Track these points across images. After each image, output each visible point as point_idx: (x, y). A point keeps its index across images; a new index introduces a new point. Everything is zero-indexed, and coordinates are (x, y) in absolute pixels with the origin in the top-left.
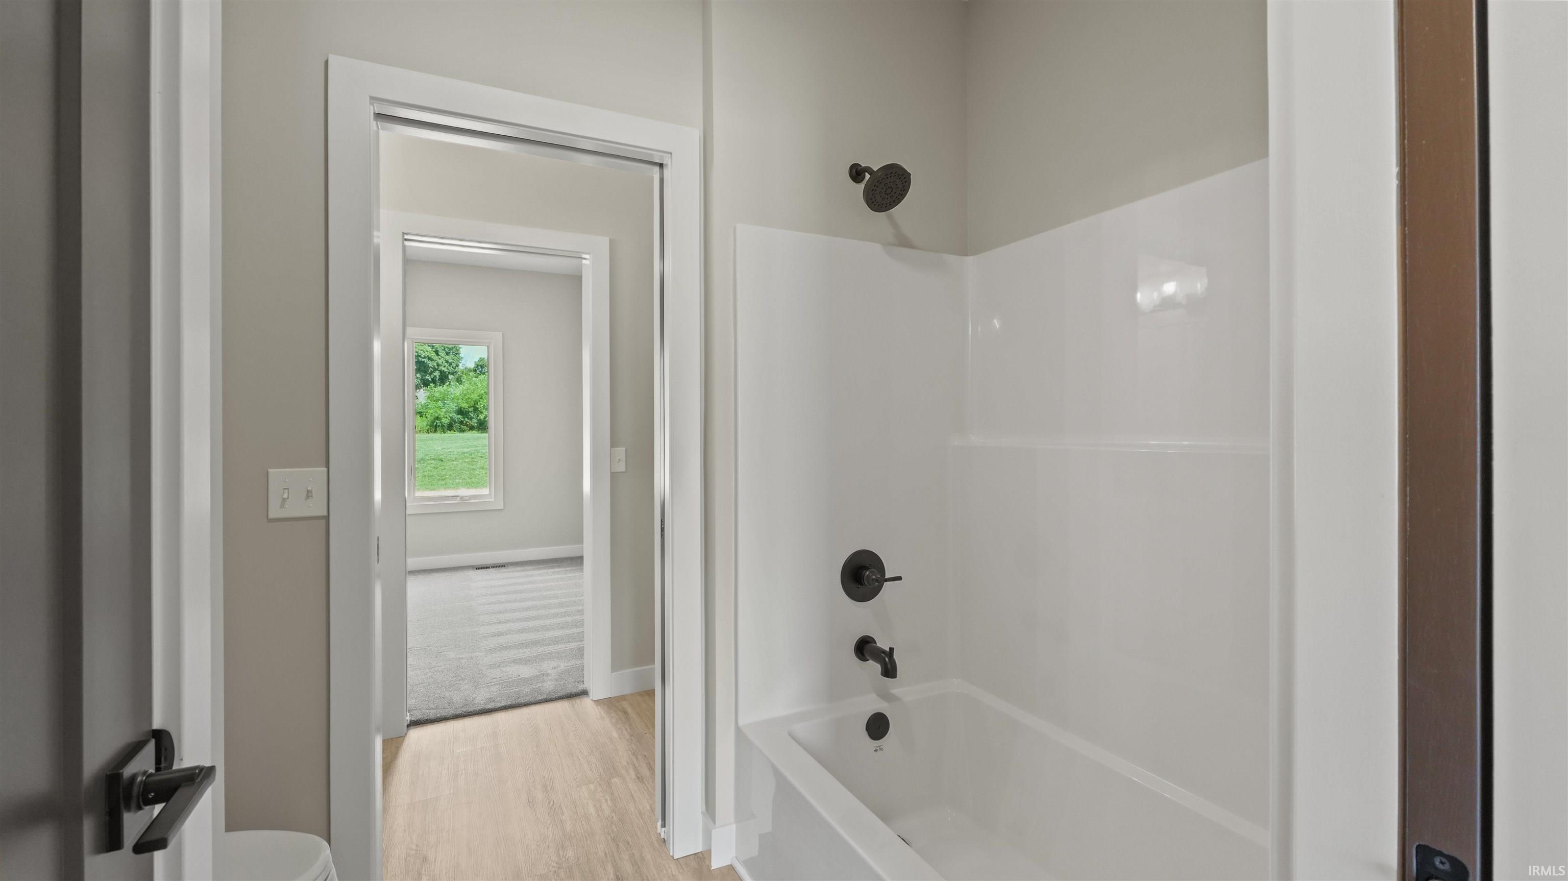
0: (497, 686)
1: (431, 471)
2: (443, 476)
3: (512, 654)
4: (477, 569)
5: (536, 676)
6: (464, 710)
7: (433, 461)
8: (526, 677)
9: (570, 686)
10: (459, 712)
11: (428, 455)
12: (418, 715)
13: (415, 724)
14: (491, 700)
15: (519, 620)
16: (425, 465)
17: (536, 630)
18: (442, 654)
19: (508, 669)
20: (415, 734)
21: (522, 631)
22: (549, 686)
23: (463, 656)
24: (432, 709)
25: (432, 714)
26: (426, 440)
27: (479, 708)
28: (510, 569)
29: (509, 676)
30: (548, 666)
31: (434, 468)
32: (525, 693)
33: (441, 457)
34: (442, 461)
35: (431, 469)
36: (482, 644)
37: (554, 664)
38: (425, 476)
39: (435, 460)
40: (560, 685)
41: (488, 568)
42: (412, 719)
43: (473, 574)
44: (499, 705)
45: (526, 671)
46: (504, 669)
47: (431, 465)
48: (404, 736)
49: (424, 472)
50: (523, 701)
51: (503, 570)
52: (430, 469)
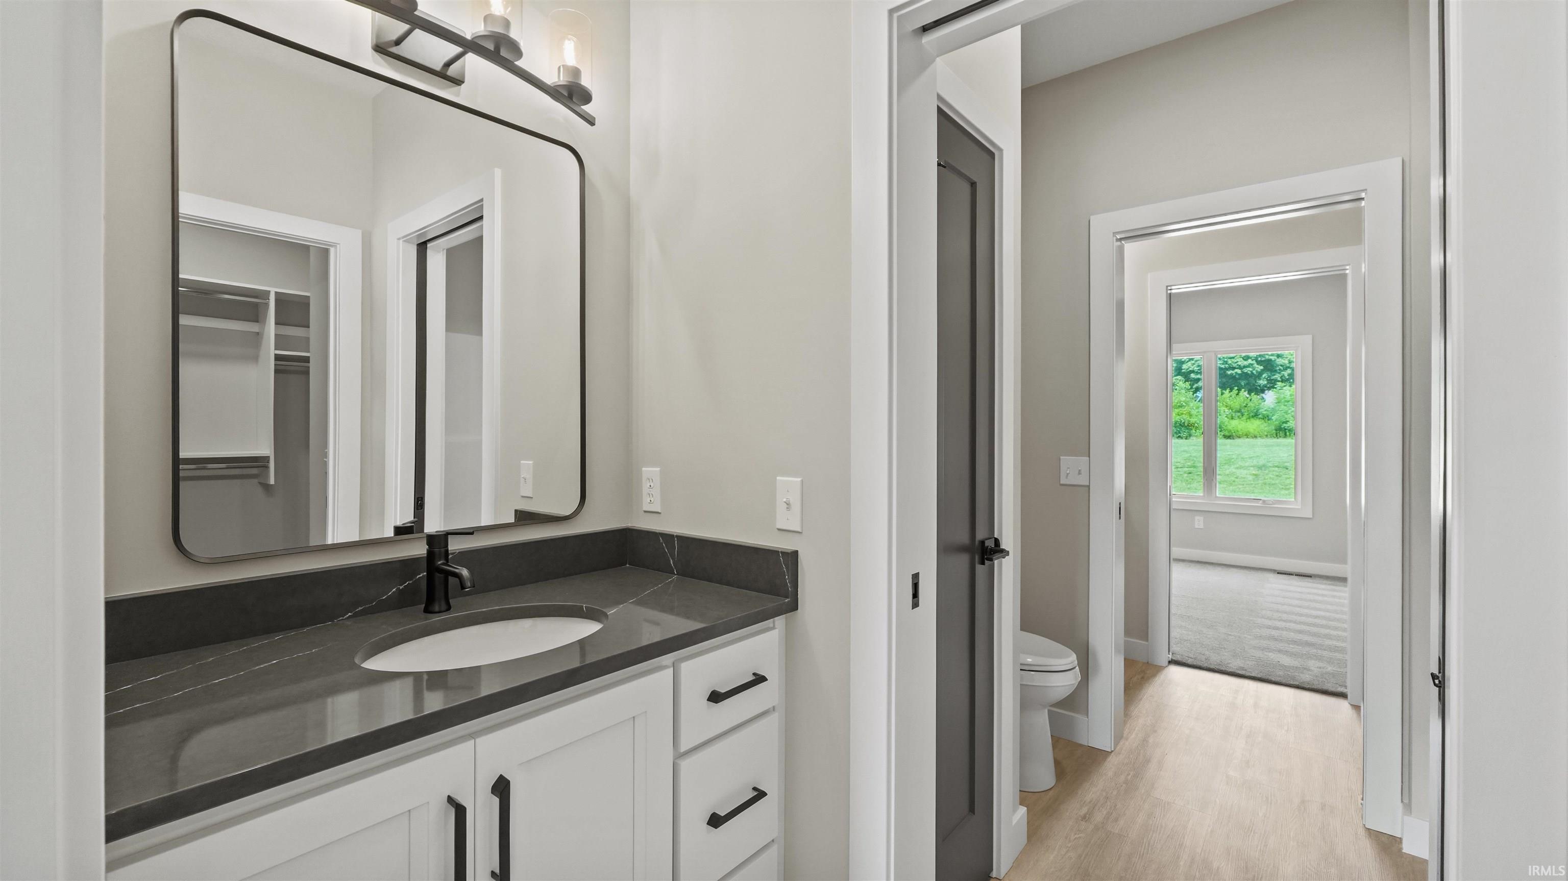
0: (1253, 662)
1: (1273, 479)
2: (1287, 486)
3: (1280, 646)
4: (1278, 573)
5: (1296, 667)
6: (1217, 667)
7: (1277, 469)
8: (1285, 665)
9: (1329, 685)
10: (1212, 667)
11: (1271, 461)
12: (1178, 658)
13: (1172, 662)
14: (1243, 669)
15: (1300, 623)
16: (1267, 471)
17: (1315, 635)
18: (1215, 627)
19: (1270, 654)
20: (1174, 670)
21: (1300, 632)
22: (1305, 678)
23: (1232, 634)
24: (1191, 658)
25: (1190, 661)
26: (1272, 446)
27: (1231, 670)
28: (1318, 580)
29: (1269, 659)
30: (1313, 664)
31: (1277, 476)
32: (1278, 675)
33: (1286, 464)
34: (1287, 469)
35: (1274, 476)
36: (1254, 631)
37: (1321, 665)
38: (1265, 484)
39: (1278, 467)
40: (1318, 681)
41: (1293, 575)
42: (1174, 658)
43: (1272, 577)
44: (1248, 674)
45: (1286, 661)
46: (1266, 653)
47: (1274, 473)
48: (1165, 667)
49: (1265, 479)
50: (1273, 679)
51: (1309, 579)
52: (1272, 476)
